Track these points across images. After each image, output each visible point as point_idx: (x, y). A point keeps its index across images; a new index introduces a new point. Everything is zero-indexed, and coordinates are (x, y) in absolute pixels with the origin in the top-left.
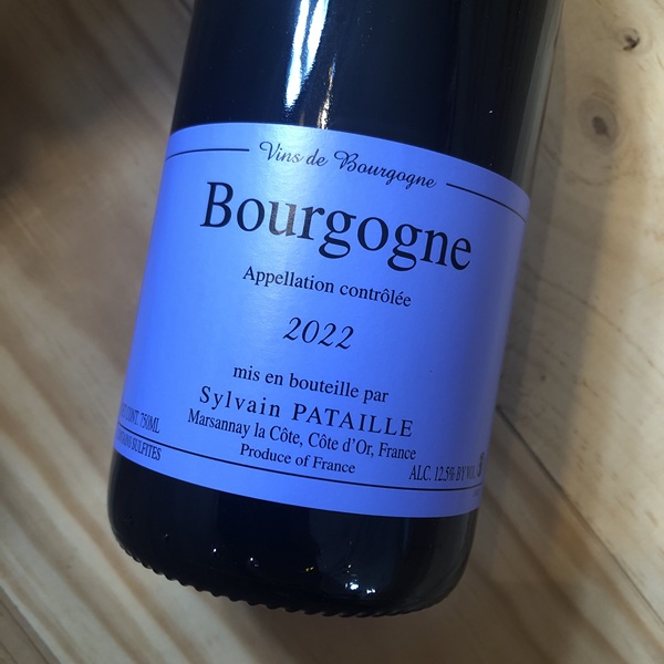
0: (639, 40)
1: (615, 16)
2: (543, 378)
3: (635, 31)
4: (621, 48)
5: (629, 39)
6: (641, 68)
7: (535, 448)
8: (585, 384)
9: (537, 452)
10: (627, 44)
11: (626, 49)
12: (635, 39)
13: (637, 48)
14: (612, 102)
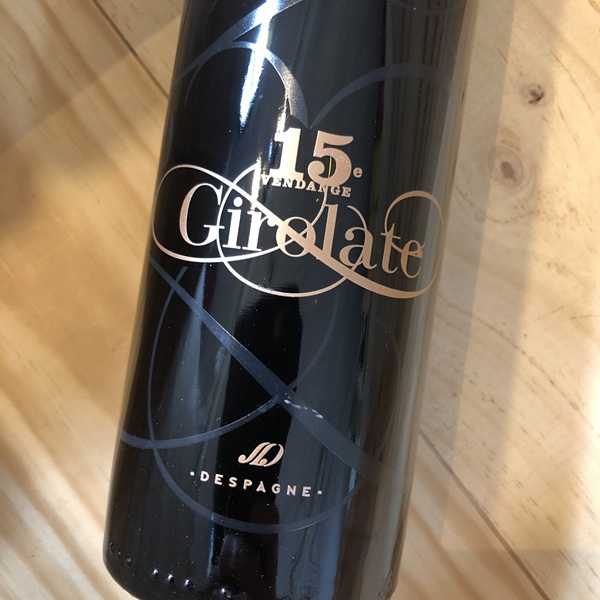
0: (543, 95)
2: (455, 395)
3: (539, 87)
4: (527, 101)
5: (534, 93)
10: (531, 98)
11: (531, 102)
12: (539, 93)
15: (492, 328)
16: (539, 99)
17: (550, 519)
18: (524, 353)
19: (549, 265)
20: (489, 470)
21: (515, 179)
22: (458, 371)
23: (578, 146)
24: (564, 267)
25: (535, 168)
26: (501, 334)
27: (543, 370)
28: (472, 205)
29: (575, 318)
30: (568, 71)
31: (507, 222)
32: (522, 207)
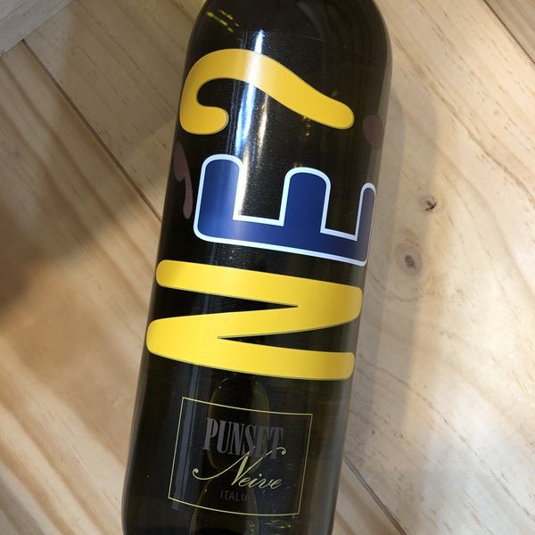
1: (420, 188)
6: (437, 222)
7: (368, 480)
8: (402, 436)
9: (370, 484)
13: (434, 209)
14: (418, 245)
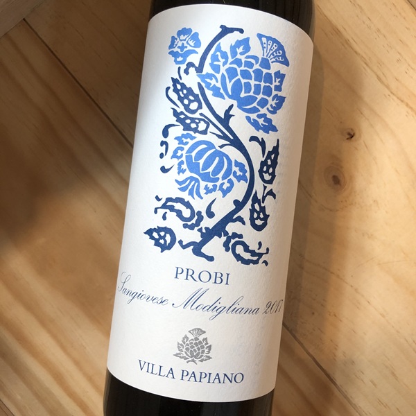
15: (332, 273)
16: (352, 137)
17: (372, 382)
18: (352, 286)
19: (363, 235)
20: (335, 356)
21: (340, 185)
22: (314, 300)
23: (376, 163)
24: (372, 235)
25: (351, 178)
26: (338, 276)
27: (363, 296)
28: (316, 201)
29: (379, 264)
30: (368, 119)
31: (337, 211)
32: (346, 201)
